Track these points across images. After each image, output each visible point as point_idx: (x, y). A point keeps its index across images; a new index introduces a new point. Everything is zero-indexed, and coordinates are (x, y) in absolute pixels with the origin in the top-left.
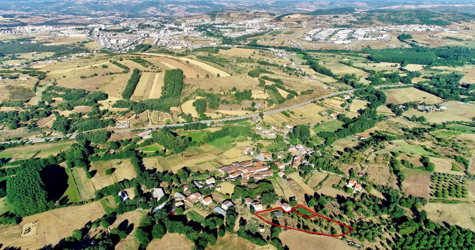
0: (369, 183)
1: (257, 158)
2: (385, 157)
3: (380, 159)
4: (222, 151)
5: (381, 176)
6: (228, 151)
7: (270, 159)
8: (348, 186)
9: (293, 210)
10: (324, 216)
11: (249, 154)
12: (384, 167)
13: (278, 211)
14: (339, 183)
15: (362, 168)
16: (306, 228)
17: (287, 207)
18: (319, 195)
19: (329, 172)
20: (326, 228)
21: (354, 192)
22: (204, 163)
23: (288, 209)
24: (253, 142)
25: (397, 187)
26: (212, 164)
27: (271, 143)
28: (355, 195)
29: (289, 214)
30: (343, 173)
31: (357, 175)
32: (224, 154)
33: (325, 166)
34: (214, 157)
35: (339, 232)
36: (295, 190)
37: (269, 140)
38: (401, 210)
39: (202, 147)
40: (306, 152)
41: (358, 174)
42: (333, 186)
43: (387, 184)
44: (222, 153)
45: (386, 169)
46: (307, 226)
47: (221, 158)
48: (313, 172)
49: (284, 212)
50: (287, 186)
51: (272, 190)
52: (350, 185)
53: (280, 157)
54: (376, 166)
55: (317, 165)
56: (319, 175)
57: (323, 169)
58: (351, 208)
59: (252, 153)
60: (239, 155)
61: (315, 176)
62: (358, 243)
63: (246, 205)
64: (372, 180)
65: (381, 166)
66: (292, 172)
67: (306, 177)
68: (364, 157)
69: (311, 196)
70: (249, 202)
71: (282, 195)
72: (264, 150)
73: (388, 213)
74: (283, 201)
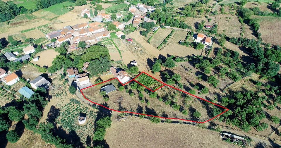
0: (220, 35)
1: (94, 19)
2: (230, 7)
3: (226, 9)
4: (57, 16)
5: (231, 27)
6: (64, 16)
7: (108, 19)
8: (196, 41)
9: (132, 81)
10: (176, 86)
11: (86, 16)
12: (232, 17)
13: (111, 84)
14: (186, 38)
15: (209, 20)
16: (151, 113)
17: (123, 77)
18: (165, 57)
19: (173, 28)
20: (181, 109)
21: (205, 47)
22: (32, 29)
23: (125, 79)
24: (92, 5)
25: (254, 37)
26: (41, 30)
27: (112, 5)
28: (206, 51)
29: (126, 87)
30: (188, 28)
31: (204, 28)
32: (59, 19)
33: (168, 20)
34: (46, 22)
35: (203, 113)
36: (135, 51)
37: (110, 2)
38: (275, 65)
39: (34, 14)
40: (147, 11)
41: (206, 27)
42: (180, 43)
43: (241, 34)
44: (57, 18)
45: (235, 19)
46: (153, 110)
47: (54, 23)
48: (156, 29)
49: (120, 84)
50: (126, 47)
51: (104, 55)
52: (198, 40)
53: (120, 17)
54: (223, 16)
55: (159, 21)
56: (163, 32)
57: (166, 24)
58: (210, 70)
59: (89, 15)
60: (75, 19)
61: (158, 33)
62: (238, 134)
63: (67, 80)
64: (223, 32)
65: (228, 16)
66: (132, 31)
67: (148, 35)
68: (208, 8)
69: (155, 59)
70: (71, 74)
71: (120, 59)
72: (103, 12)
73: (256, 72)
74: (119, 69)
